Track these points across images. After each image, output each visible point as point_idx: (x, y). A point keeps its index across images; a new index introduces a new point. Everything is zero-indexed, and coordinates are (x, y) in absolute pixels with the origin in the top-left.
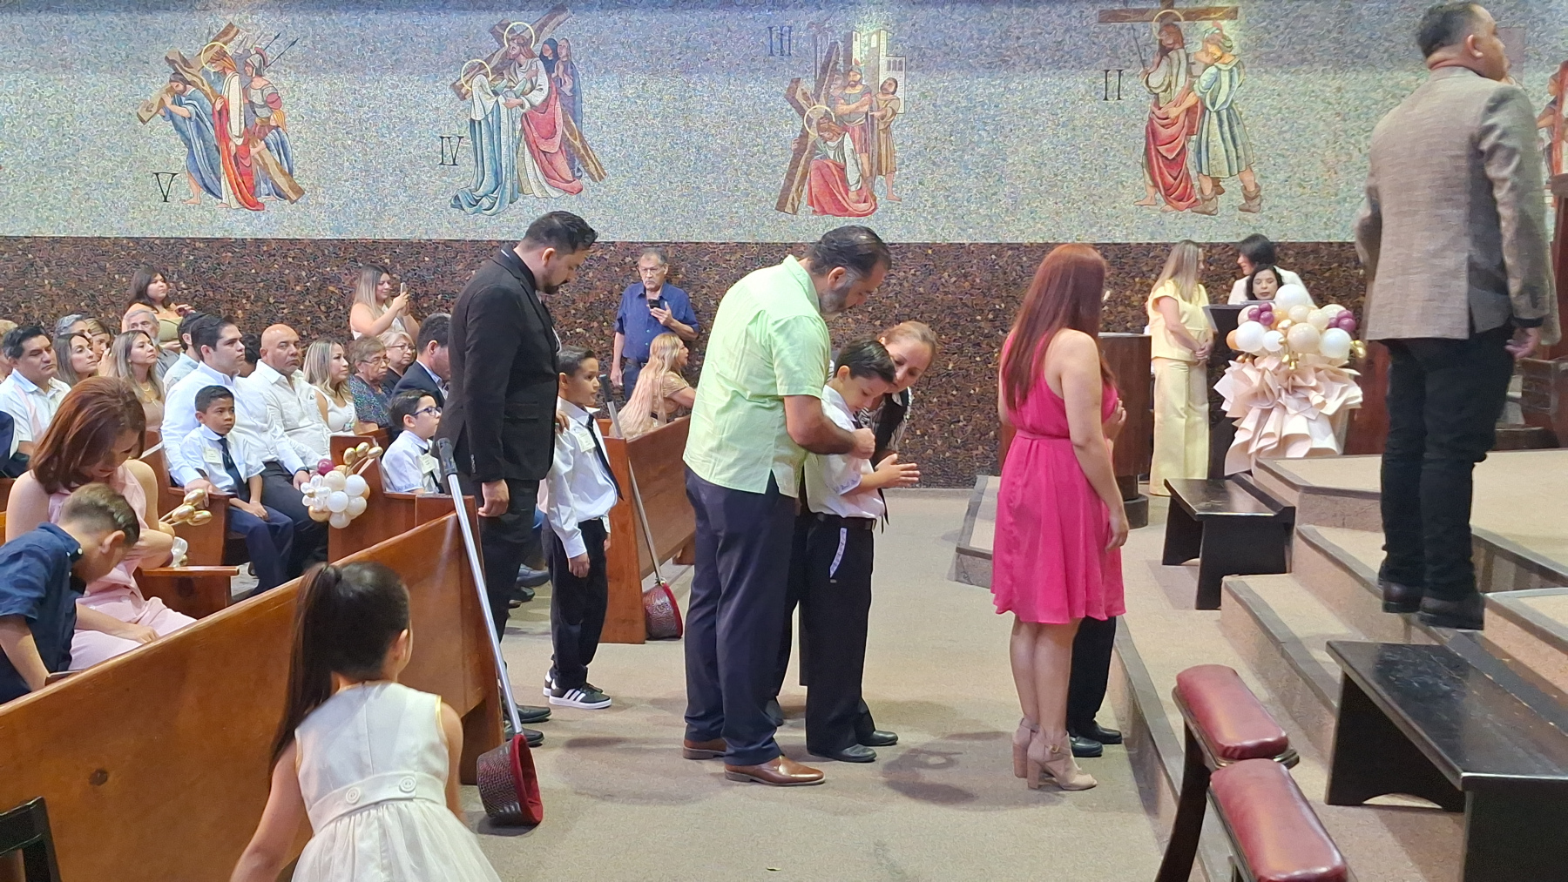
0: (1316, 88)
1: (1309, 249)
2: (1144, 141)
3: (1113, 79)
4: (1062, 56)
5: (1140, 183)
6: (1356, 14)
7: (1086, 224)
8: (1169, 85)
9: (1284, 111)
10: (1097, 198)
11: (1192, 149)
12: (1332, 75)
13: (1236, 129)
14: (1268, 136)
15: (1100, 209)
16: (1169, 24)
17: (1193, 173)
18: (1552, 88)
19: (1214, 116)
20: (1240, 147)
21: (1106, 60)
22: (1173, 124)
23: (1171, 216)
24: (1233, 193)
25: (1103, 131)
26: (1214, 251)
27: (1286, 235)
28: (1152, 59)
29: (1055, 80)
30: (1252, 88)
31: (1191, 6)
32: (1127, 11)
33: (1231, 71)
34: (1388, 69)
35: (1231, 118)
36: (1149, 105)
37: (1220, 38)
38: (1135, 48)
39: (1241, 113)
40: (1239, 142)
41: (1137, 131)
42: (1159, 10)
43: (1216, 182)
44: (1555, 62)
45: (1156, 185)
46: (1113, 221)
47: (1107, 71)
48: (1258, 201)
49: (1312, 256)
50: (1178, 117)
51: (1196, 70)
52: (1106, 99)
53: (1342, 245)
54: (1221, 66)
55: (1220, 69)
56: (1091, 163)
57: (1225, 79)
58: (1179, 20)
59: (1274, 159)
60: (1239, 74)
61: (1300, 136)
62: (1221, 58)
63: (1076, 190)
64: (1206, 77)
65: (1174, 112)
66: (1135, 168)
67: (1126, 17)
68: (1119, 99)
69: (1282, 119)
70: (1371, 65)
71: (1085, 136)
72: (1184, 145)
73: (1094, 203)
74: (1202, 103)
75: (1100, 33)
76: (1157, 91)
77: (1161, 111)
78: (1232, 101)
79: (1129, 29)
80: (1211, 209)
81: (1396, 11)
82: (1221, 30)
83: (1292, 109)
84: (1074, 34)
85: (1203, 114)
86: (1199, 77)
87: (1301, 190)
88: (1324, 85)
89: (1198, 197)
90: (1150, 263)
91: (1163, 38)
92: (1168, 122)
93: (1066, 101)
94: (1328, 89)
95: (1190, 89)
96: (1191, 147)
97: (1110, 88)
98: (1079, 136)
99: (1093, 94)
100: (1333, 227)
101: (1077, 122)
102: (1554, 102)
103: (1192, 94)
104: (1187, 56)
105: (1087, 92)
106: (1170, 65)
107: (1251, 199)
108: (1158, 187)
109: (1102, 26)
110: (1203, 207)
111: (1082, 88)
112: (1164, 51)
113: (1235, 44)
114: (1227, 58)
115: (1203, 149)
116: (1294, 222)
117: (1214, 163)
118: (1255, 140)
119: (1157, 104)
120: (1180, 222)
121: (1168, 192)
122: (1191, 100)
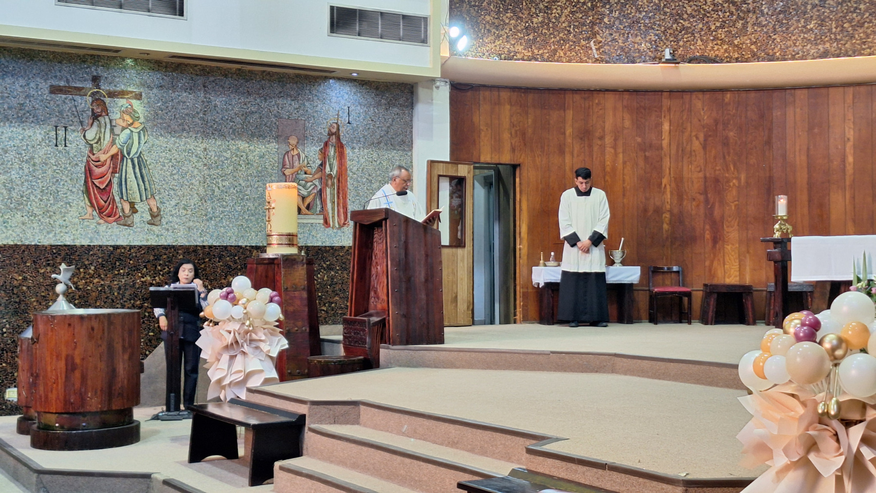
0: (191, 148)
1: (191, 250)
2: (83, 176)
3: (61, 133)
4: (24, 114)
5: (82, 204)
6: (213, 103)
7: (45, 232)
8: (100, 139)
9: (173, 161)
10: (52, 213)
11: (116, 182)
12: (201, 140)
13: (144, 171)
14: (164, 176)
15: (54, 221)
16: (98, 100)
17: (117, 199)
18: (320, 156)
19: (129, 161)
20: (147, 183)
21: (56, 119)
22: (103, 166)
23: (103, 228)
24: (143, 212)
25: (55, 168)
26: (132, 251)
27: (177, 241)
28: (89, 121)
29: (20, 130)
30: (153, 145)
31: (112, 88)
32: (70, 87)
33: (139, 133)
34: (232, 140)
35: (140, 163)
36: (87, 151)
37: (131, 111)
38: (76, 113)
39: (146, 161)
40: (146, 179)
41: (78, 168)
42: (91, 89)
43: (132, 205)
44: (320, 142)
45: (92, 205)
46: (64, 230)
47: (56, 127)
48: (159, 218)
49: (193, 254)
50: (106, 161)
51: (117, 130)
52: (56, 146)
53: (210, 247)
54: (132, 129)
55: (132, 131)
56: (47, 189)
57: (135, 138)
58: (105, 97)
59: (168, 191)
60: (144, 136)
61: (183, 177)
62: (132, 124)
63: (37, 207)
64: (123, 136)
65: (103, 157)
66: (78, 193)
67: (69, 92)
68: (66, 146)
69: (172, 166)
70: (222, 136)
71: (42, 170)
72: (110, 180)
73: (50, 217)
74: (121, 152)
75: (51, 100)
76: (92, 143)
77: (95, 156)
78: (141, 152)
79: (71, 100)
80: (129, 223)
81: (235, 104)
82: (132, 106)
83: (178, 160)
84: (32, 99)
85: (122, 160)
86: (119, 135)
87: (185, 212)
88: (196, 146)
89: (121, 214)
90: (90, 259)
91: (95, 108)
92: (100, 164)
93: (27, 145)
94: (199, 149)
95: (113, 143)
96: (115, 181)
97: (59, 138)
98: (38, 170)
99: (47, 142)
100: (205, 236)
101: (36, 161)
102: (321, 165)
103: (114, 146)
104: (111, 121)
105: (43, 140)
106: (99, 126)
107: (155, 217)
108: (94, 207)
109: (53, 96)
110: (125, 222)
111: (40, 137)
112: (95, 117)
113: (141, 116)
114: (137, 124)
115: (123, 183)
116: (182, 233)
117: (131, 192)
118: (156, 178)
119: (91, 151)
120: (110, 231)
121: (101, 211)
122: (114, 150)
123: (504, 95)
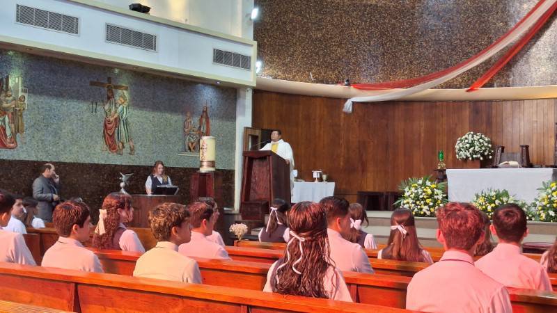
1: (146, 168)
2: (103, 128)
3: (94, 106)
4: (79, 95)
6: (157, 94)
7: (86, 156)
8: (110, 110)
12: (151, 112)
14: (136, 130)
17: (117, 140)
19: (122, 122)
20: (129, 133)
21: (93, 99)
22: (111, 123)
25: (91, 123)
26: (122, 168)
28: (106, 100)
29: (77, 103)
31: (116, 84)
32: (99, 82)
33: (126, 107)
34: (164, 112)
35: (126, 123)
36: (105, 116)
37: (123, 96)
39: (129, 122)
40: (129, 131)
43: (123, 144)
45: (106, 144)
47: (93, 103)
48: (134, 151)
51: (117, 106)
52: (92, 112)
54: (124, 105)
57: (125, 110)
59: (138, 138)
60: (128, 109)
62: (124, 103)
64: (120, 109)
65: (112, 119)
67: (98, 85)
68: (96, 113)
70: (160, 110)
72: (114, 131)
73: (89, 149)
74: (119, 117)
75: (90, 89)
76: (107, 112)
77: (108, 119)
78: (127, 117)
79: (99, 89)
80: (122, 153)
81: (166, 95)
82: (124, 94)
85: (119, 121)
86: (118, 108)
88: (150, 115)
89: (118, 149)
90: (105, 171)
91: (109, 94)
92: (110, 122)
95: (116, 112)
96: (116, 131)
97: (93, 109)
98: (84, 124)
102: (199, 127)
103: (116, 114)
104: (115, 101)
105: (87, 109)
106: (110, 103)
107: (132, 151)
109: (91, 86)
110: (120, 152)
112: (109, 98)
113: (127, 99)
114: (126, 103)
115: (119, 131)
116: (143, 159)
117: (122, 138)
119: (107, 116)
120: (113, 157)
121: (110, 146)
122: (116, 116)
123: (274, 96)
